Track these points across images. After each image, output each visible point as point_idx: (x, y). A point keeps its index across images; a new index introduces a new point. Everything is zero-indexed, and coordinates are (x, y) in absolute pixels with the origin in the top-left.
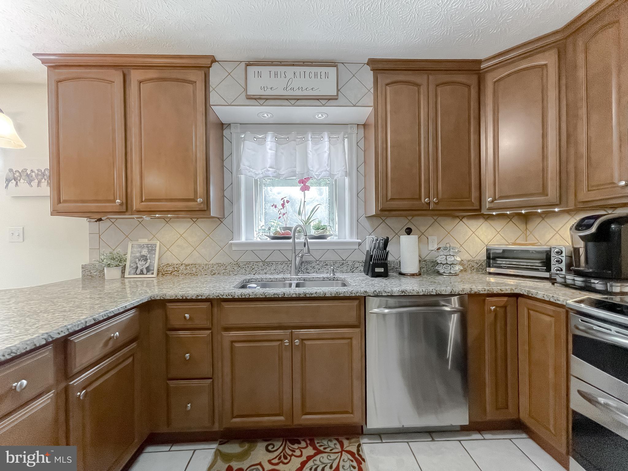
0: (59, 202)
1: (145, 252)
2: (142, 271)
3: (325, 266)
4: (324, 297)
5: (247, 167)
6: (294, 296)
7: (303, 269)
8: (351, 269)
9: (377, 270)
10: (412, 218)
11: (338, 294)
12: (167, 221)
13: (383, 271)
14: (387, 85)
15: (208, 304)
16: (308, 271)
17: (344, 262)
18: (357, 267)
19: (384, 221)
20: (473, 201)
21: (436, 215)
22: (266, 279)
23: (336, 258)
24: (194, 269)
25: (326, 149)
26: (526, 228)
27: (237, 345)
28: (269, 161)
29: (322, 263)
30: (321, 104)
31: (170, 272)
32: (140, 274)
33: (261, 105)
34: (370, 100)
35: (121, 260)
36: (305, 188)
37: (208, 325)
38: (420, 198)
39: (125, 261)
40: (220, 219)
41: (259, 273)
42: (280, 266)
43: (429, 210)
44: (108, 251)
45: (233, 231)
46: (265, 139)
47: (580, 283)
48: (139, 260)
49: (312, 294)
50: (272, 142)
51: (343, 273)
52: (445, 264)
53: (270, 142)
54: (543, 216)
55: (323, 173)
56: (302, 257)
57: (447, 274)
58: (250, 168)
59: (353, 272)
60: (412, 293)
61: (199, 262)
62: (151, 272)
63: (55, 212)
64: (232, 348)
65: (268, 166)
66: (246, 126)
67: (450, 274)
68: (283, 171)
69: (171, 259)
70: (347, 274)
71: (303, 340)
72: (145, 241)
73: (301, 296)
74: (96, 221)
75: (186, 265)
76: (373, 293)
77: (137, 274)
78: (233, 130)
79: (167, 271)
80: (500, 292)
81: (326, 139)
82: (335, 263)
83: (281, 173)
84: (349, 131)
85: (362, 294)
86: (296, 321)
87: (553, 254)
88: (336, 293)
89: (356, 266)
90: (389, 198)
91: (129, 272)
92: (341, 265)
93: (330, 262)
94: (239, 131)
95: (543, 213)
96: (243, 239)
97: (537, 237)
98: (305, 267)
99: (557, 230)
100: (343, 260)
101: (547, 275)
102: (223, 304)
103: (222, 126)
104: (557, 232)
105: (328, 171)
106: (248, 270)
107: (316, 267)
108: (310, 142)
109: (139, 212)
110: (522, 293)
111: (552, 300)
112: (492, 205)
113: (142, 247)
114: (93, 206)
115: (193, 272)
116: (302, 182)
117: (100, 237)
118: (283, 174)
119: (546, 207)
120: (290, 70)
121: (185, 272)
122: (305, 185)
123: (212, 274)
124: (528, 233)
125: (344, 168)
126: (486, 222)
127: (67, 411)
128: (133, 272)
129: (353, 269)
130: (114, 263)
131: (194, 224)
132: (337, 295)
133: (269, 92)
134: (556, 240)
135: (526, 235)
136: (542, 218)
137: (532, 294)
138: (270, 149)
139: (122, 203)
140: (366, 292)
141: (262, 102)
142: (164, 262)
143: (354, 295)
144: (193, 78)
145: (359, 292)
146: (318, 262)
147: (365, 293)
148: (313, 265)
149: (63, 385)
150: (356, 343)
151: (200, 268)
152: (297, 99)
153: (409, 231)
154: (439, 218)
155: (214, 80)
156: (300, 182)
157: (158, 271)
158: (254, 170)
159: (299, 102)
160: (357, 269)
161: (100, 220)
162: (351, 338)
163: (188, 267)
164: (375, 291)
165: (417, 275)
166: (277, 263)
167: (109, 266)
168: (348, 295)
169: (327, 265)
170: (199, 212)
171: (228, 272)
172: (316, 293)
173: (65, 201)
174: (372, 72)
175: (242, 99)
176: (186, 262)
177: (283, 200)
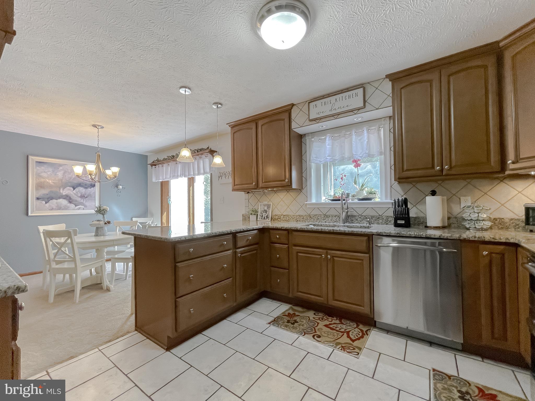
0: (234, 186)
1: (266, 208)
2: (264, 217)
3: (365, 219)
4: (344, 233)
5: (315, 158)
6: (327, 231)
7: (349, 220)
8: (386, 222)
9: (399, 222)
10: (442, 182)
12: (275, 192)
13: (404, 223)
14: (402, 88)
15: (286, 232)
16: (353, 222)
17: (380, 216)
18: (391, 221)
19: (414, 186)
21: (468, 178)
22: (324, 225)
23: (374, 214)
24: (287, 218)
25: (366, 138)
27: (300, 254)
28: (328, 152)
29: (363, 217)
30: (354, 114)
31: (276, 219)
32: (264, 219)
33: (318, 123)
34: (389, 102)
35: (256, 212)
36: (357, 166)
37: (287, 242)
38: (433, 167)
39: (258, 212)
40: (300, 189)
41: (322, 222)
42: (334, 218)
43: (442, 175)
44: (251, 207)
45: (308, 197)
46: (325, 139)
48: (263, 212)
49: (337, 231)
50: (329, 140)
51: (379, 224)
53: (328, 141)
55: (364, 155)
56: (347, 212)
57: (472, 229)
58: (317, 158)
59: (387, 224)
60: (406, 235)
61: (290, 214)
62: (268, 218)
63: (234, 190)
64: (297, 255)
65: (327, 156)
66: (313, 134)
68: (337, 157)
69: (277, 212)
70: (382, 225)
71: (333, 257)
72: (266, 203)
73: (331, 231)
74: (247, 193)
75: (284, 216)
77: (262, 219)
78: (307, 138)
79: (275, 218)
80: (493, 240)
81: (365, 132)
82: (372, 217)
83: (336, 159)
84: (383, 122)
86: (330, 245)
89: (389, 220)
90: (405, 169)
91: (259, 218)
92: (377, 219)
93: (369, 217)
94: (310, 137)
96: (314, 201)
98: (351, 219)
100: (380, 215)
102: (293, 232)
103: (301, 137)
105: (367, 153)
106: (315, 220)
107: (359, 219)
108: (354, 136)
109: (262, 188)
113: (265, 205)
114: (245, 186)
115: (287, 219)
116: (355, 161)
117: (248, 201)
118: (338, 159)
120: (333, 99)
121: (283, 219)
122: (356, 163)
123: (296, 221)
125: (379, 150)
127: (236, 260)
128: (261, 218)
129: (387, 222)
130: (253, 213)
131: (288, 193)
132: (352, 232)
133: (322, 115)
138: (328, 145)
139: (256, 184)
141: (317, 121)
142: (274, 214)
143: (363, 233)
144: (283, 118)
146: (360, 216)
148: (357, 218)
149: (234, 250)
150: (366, 263)
151: (291, 217)
152: (339, 114)
153: (433, 193)
154: (472, 181)
155: (293, 116)
156: (353, 162)
157: (271, 218)
158: (319, 159)
159: (340, 116)
160: (391, 222)
161: (248, 193)
162: (362, 260)
163: (285, 217)
166: (333, 216)
167: (251, 214)
169: (367, 218)
170: (287, 186)
171: (305, 220)
172: (340, 230)
173: (237, 185)
174: (391, 82)
175: (308, 122)
176: (284, 214)
177: (342, 175)
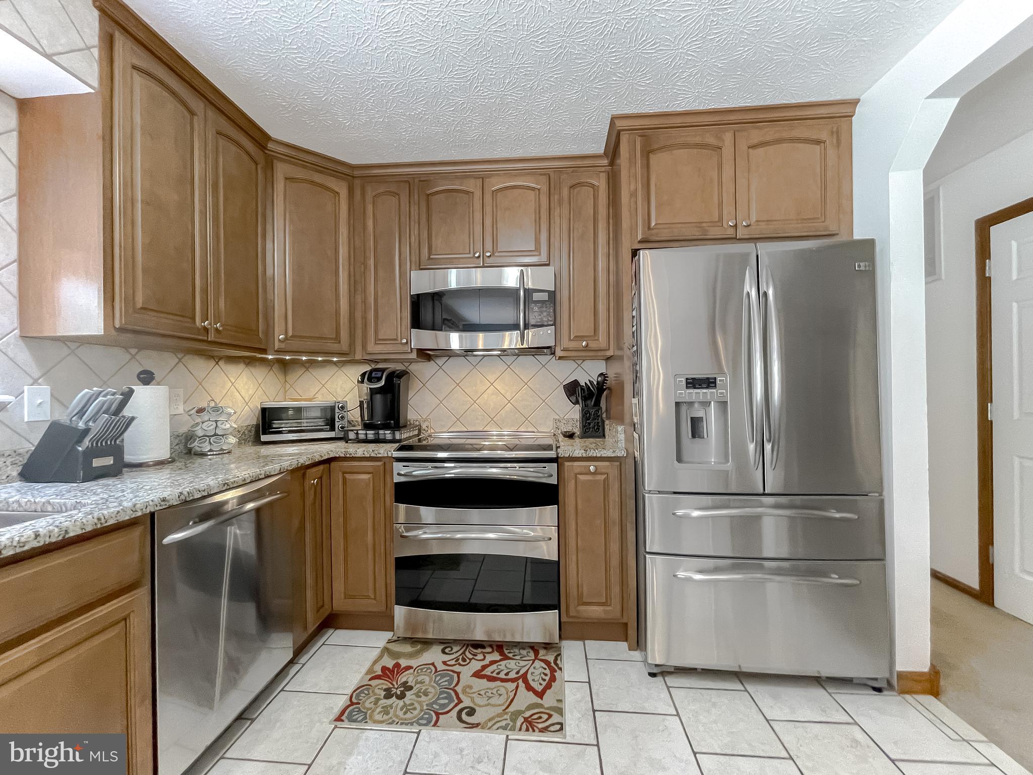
9: (97, 463)
10: (138, 352)
11: (103, 521)
13: (112, 463)
14: (134, 68)
19: (73, 351)
20: (260, 335)
26: (286, 381)
38: (193, 318)
43: (207, 341)
47: (372, 436)
52: (213, 436)
54: (307, 365)
57: (217, 453)
67: (222, 452)
76: (179, 497)
85: (157, 506)
87: (337, 410)
88: (96, 521)
90: (140, 307)
95: (308, 361)
97: (299, 392)
99: (323, 383)
101: (332, 434)
104: (323, 386)
110: (338, 456)
111: (373, 455)
112: (283, 346)
119: (310, 354)
124: (288, 386)
126: (246, 369)
134: (323, 394)
135: (285, 388)
136: (305, 367)
137: (351, 454)
140: (164, 500)
143: (139, 514)
145: (151, 503)
147: (162, 503)
153: (147, 378)
154: (186, 357)
164: (181, 493)
165: (170, 462)
168: (127, 518)
